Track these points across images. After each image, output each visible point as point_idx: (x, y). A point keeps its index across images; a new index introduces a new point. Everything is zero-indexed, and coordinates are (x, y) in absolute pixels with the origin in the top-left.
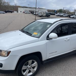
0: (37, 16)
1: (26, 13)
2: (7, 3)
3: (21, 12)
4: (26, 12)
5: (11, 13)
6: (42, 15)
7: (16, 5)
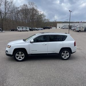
0: (74, 31)
2: (48, 20)
3: (60, 27)
4: (63, 28)
5: (49, 29)
7: (55, 21)
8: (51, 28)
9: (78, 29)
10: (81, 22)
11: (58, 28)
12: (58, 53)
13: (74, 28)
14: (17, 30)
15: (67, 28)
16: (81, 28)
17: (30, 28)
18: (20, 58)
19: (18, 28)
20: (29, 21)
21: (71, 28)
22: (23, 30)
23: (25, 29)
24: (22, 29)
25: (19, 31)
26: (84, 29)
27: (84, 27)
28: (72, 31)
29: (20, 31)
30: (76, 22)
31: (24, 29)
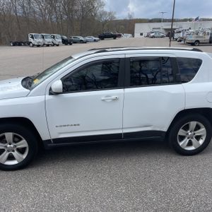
0: (182, 42)
1: (153, 37)
2: (110, 13)
3: (141, 34)
4: (152, 34)
5: (115, 38)
6: (198, 41)
7: (130, 16)
8: (120, 36)
9: (193, 38)
10: (197, 19)
11: (137, 35)
12: (165, 129)
13: (181, 35)
14: (29, 44)
15: (162, 37)
16: (201, 35)
17: (65, 37)
18: (11, 158)
19: (32, 37)
20: (61, 19)
21: (173, 35)
22: (46, 43)
23: (51, 40)
24: (41, 40)
25: (34, 45)
26: (208, 38)
27: (210, 32)
28: (176, 42)
29: (38, 46)
30: (185, 20)
31: (49, 40)
